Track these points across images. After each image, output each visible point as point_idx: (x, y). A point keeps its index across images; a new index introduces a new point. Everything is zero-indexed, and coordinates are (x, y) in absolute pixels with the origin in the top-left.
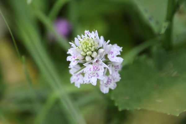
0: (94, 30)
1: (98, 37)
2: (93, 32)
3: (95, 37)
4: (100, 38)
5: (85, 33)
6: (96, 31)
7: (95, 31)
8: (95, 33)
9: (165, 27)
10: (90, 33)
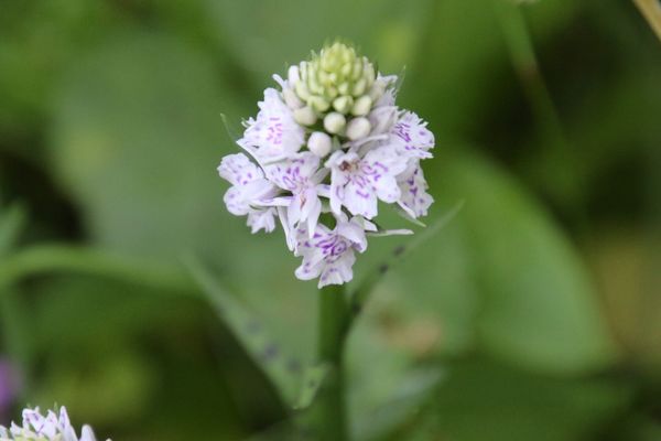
0: (56, 404)
1: (69, 430)
2: (51, 414)
3: (58, 432)
4: (79, 435)
5: (24, 416)
6: (63, 410)
7: (59, 408)
8: (58, 416)
9: (312, 384)
10: (41, 417)
